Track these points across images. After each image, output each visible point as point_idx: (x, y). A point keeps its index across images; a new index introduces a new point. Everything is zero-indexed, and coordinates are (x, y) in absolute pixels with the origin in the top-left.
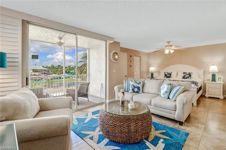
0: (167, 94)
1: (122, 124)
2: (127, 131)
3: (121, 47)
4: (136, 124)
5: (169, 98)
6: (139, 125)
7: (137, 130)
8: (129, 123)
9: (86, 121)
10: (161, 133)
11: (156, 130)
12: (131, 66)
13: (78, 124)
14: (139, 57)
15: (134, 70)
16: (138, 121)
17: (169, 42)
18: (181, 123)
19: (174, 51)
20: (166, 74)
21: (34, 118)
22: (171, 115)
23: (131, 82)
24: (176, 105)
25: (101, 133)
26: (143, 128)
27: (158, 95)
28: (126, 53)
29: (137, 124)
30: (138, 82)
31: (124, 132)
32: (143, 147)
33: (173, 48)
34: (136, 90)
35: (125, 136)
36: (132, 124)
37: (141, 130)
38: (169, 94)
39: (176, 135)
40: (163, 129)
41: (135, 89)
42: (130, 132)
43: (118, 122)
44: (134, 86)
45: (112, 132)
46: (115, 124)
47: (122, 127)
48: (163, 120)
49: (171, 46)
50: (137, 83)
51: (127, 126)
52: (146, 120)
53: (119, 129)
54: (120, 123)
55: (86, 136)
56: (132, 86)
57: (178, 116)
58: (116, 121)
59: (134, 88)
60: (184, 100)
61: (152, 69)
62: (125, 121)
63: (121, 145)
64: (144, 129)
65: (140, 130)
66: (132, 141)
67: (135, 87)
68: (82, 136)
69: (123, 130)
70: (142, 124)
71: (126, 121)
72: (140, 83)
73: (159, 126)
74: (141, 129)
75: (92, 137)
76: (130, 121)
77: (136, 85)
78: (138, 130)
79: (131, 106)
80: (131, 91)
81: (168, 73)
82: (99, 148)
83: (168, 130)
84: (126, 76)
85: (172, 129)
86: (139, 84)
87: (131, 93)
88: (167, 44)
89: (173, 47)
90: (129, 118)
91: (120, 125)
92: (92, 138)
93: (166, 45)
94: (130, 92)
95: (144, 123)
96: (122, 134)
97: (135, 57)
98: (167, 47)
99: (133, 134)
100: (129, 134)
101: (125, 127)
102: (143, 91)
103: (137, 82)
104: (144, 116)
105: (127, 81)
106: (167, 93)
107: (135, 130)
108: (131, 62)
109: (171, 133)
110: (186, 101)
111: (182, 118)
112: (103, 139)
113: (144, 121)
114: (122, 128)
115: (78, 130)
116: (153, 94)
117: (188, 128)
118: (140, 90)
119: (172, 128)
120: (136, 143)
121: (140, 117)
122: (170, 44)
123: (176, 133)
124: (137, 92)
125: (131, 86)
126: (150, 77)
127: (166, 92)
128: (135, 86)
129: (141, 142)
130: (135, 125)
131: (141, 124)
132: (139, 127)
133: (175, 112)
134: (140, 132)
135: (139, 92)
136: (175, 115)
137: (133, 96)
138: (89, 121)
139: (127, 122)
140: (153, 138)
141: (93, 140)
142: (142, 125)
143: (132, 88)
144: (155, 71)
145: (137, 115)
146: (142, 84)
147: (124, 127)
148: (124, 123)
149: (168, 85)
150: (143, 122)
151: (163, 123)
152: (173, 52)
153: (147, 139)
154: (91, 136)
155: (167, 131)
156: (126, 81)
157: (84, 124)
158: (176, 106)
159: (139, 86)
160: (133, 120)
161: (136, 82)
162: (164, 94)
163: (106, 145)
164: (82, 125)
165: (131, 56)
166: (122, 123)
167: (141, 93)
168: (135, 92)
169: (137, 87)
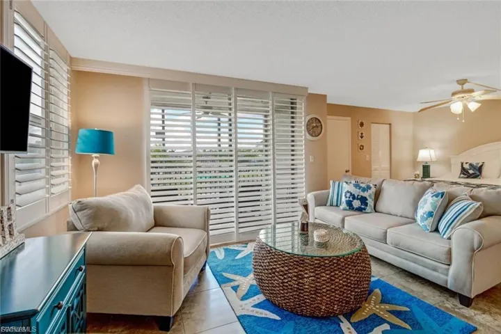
0: (431, 220)
1: (287, 271)
2: (296, 286)
3: (329, 104)
4: (317, 274)
5: (437, 230)
6: (322, 278)
7: (317, 289)
8: (301, 271)
9: (239, 256)
10: (393, 312)
11: (383, 302)
12: (362, 148)
13: (224, 259)
14: (388, 126)
15: (371, 158)
16: (323, 269)
17: (462, 82)
18: (466, 301)
19: (480, 104)
20: (466, 166)
21: (147, 232)
22: (435, 274)
23: (345, 185)
24: (450, 249)
25: (255, 283)
26: (333, 287)
27: (414, 220)
28: (349, 118)
29: (317, 276)
30: (363, 185)
31: (289, 287)
32: (330, 328)
33: (478, 95)
34: (356, 204)
35: (292, 296)
36: (306, 274)
37: (327, 290)
38: (437, 219)
39: (435, 325)
40: (403, 305)
41: (355, 201)
42: (302, 290)
43: (280, 265)
44: (351, 193)
45: (267, 282)
46: (273, 268)
47: (285, 276)
48: (417, 283)
49: (471, 91)
50: (360, 188)
51: (295, 276)
52: (344, 272)
53: (280, 279)
54: (283, 267)
55: (228, 282)
56: (348, 195)
57: (455, 279)
58: (275, 262)
59: (351, 199)
60: (473, 239)
61: (425, 155)
62: (292, 264)
63: (286, 313)
64: (337, 290)
65: (324, 290)
66: (307, 311)
67: (354, 198)
68: (222, 281)
69: (287, 282)
70: (333, 278)
71: (295, 264)
72: (369, 188)
73: (397, 295)
74: (328, 288)
75: (238, 286)
76: (302, 267)
77: (356, 192)
78: (320, 290)
79: (319, 237)
80: (344, 205)
81: (471, 165)
82: (240, 308)
83: (416, 309)
84: (347, 172)
85: (429, 309)
86: (364, 190)
87: (344, 209)
88: (459, 88)
89: (474, 94)
90: (303, 261)
91: (282, 271)
92: (235, 288)
93: (454, 91)
94: (341, 207)
95: (337, 276)
96: (286, 291)
97: (374, 127)
98: (457, 96)
99: (307, 295)
100: (300, 293)
101: (291, 278)
102: (378, 209)
103: (361, 185)
104: (338, 260)
105: (337, 183)
106: (432, 216)
107: (312, 287)
108: (362, 137)
109: (420, 316)
110: (480, 243)
111: (468, 286)
112: (256, 294)
113: (337, 272)
114: (285, 278)
115: (219, 269)
116: (401, 216)
117: (484, 316)
118: (366, 205)
119: (430, 306)
120: (317, 318)
121: (327, 262)
122: (466, 86)
123: (434, 320)
124: (360, 210)
125: (345, 195)
126: (421, 175)
127: (430, 214)
128: (354, 195)
129: (332, 318)
130: (314, 276)
131: (328, 276)
132: (324, 284)
133: (448, 269)
134: (324, 294)
135: (365, 209)
136: (447, 275)
137: (346, 218)
138: (244, 258)
139: (296, 268)
140: (363, 318)
141: (236, 292)
142: (332, 280)
143: (347, 199)
144: (434, 160)
145: (322, 257)
146: (373, 190)
147: (289, 277)
148: (290, 269)
149: (437, 196)
150: (336, 274)
151: (412, 291)
152: (479, 108)
153: (348, 316)
154: (236, 283)
155: (411, 311)
156: (334, 182)
157: (234, 260)
158: (449, 252)
159: (365, 194)
160: (311, 265)
161: (357, 186)
162: (423, 219)
163: (255, 306)
164: (229, 263)
165: (362, 125)
166: (286, 268)
167: (369, 211)
168: (353, 208)
169: (359, 197)
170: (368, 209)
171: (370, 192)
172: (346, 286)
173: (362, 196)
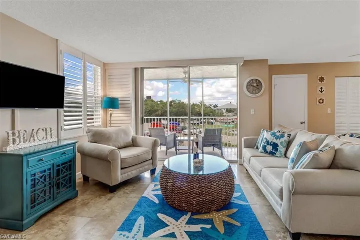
6: (176, 185)
7: (173, 191)
10: (225, 223)
12: (322, 101)
15: (334, 112)
16: (178, 180)
24: (282, 188)
26: (181, 192)
30: (278, 134)
34: (270, 148)
36: (170, 181)
37: (178, 193)
41: (269, 146)
42: (167, 189)
44: (267, 140)
50: (275, 136)
56: (265, 141)
59: (266, 145)
60: (289, 182)
63: (164, 202)
64: (183, 194)
67: (268, 144)
70: (182, 187)
71: (167, 174)
72: (283, 136)
73: (247, 216)
77: (271, 139)
78: (175, 191)
82: (147, 194)
84: (302, 124)
85: (257, 231)
86: (278, 138)
87: (262, 152)
90: (171, 173)
94: (260, 150)
99: (169, 193)
104: (188, 177)
107: (171, 189)
108: (322, 92)
110: (293, 186)
118: (277, 150)
119: (260, 230)
124: (272, 154)
127: (292, 160)
128: (269, 141)
130: (173, 183)
131: (180, 185)
132: (177, 189)
133: (282, 205)
135: (275, 154)
139: (167, 177)
143: (264, 144)
146: (286, 138)
150: (184, 184)
155: (240, 227)
158: (282, 191)
159: (278, 142)
161: (273, 134)
165: (322, 80)
167: (278, 156)
168: (267, 152)
169: (272, 144)
170: (278, 154)
171: (283, 140)
172: (190, 193)
173: (274, 143)
